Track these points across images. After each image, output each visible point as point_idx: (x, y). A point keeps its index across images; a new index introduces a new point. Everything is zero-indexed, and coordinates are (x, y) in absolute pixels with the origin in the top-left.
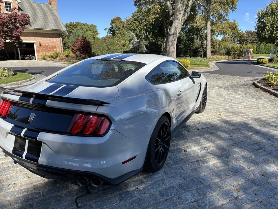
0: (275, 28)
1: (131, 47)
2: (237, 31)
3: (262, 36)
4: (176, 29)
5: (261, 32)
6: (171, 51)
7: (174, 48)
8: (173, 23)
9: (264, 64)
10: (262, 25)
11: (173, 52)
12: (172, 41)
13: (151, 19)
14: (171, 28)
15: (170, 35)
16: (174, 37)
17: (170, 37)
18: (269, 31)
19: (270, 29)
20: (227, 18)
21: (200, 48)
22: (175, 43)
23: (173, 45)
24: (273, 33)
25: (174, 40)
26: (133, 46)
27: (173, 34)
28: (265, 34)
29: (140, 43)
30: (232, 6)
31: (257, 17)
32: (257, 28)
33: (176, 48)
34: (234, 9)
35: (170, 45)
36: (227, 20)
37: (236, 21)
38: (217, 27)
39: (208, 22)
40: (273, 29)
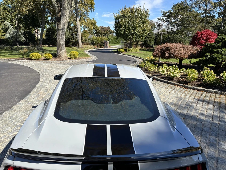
0: (127, 28)
1: (8, 37)
2: (96, 26)
3: (119, 33)
4: (64, 24)
5: (118, 30)
6: (61, 44)
7: (64, 41)
8: (61, 20)
9: (122, 52)
10: (118, 25)
11: (63, 45)
12: (62, 35)
13: (25, 10)
14: (59, 23)
15: (59, 30)
16: (63, 32)
17: (59, 32)
18: (123, 29)
19: (124, 28)
20: (88, 16)
21: (71, 38)
22: (64, 37)
23: (62, 39)
24: (126, 31)
25: (63, 34)
26: (10, 36)
27: (62, 29)
28: (121, 32)
29: (18, 33)
30: (91, 8)
31: (114, 19)
32: (115, 26)
33: (65, 41)
34: (93, 10)
35: (60, 39)
36: (88, 18)
37: (94, 19)
38: (82, 23)
39: (78, 19)
40: (126, 29)
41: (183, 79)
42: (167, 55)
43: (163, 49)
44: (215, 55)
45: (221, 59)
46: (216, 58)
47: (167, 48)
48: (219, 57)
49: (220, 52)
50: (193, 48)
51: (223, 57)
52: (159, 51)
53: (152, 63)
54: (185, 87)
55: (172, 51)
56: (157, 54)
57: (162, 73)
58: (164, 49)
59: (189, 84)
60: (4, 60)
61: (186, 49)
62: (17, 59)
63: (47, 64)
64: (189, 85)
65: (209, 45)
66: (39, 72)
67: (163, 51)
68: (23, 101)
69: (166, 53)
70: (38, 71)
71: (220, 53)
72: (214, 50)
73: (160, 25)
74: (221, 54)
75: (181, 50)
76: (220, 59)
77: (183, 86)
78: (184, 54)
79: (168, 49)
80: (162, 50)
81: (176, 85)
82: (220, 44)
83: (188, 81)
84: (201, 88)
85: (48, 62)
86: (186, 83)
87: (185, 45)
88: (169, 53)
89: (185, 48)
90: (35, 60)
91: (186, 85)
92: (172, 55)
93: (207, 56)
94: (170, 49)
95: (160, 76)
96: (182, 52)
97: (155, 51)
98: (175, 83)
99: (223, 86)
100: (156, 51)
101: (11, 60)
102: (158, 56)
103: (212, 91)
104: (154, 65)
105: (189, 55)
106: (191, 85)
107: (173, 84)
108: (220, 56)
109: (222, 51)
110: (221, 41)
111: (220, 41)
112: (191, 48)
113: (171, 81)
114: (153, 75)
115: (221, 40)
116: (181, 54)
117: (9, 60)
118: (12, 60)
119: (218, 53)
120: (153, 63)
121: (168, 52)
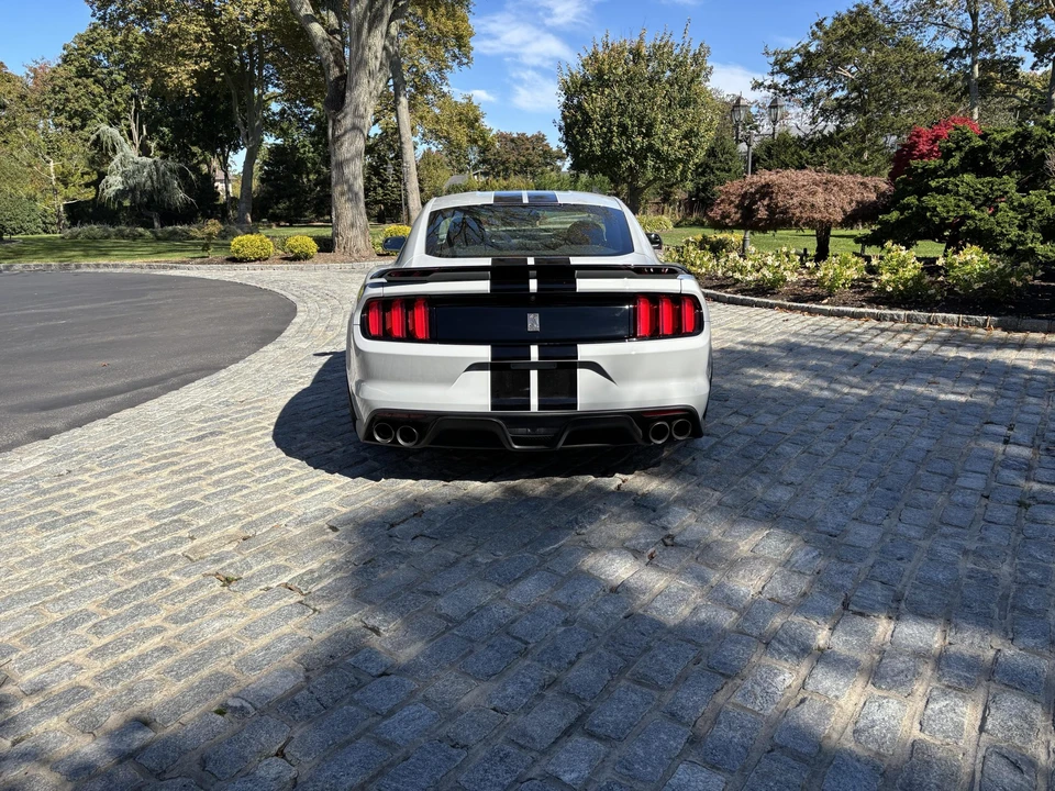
0: (615, 128)
1: (114, 188)
2: (482, 132)
3: (583, 152)
5: (578, 137)
10: (579, 117)
14: (340, 115)
18: (599, 135)
19: (601, 127)
20: (445, 89)
21: (375, 188)
24: (611, 142)
26: (125, 182)
28: (592, 145)
29: (157, 170)
30: (456, 51)
31: (560, 91)
32: (563, 124)
34: (465, 61)
36: (444, 95)
37: (473, 99)
38: (421, 118)
39: (401, 99)
40: (610, 131)
41: (809, 291)
42: (763, 214)
43: (746, 193)
44: (931, 200)
45: (954, 211)
46: (935, 208)
47: (763, 186)
48: (944, 207)
49: (950, 187)
50: (861, 184)
51: (959, 206)
52: (732, 202)
53: (704, 249)
54: (811, 312)
55: (780, 200)
56: (725, 216)
57: (737, 275)
58: (751, 193)
59: (826, 301)
60: (132, 266)
61: (835, 188)
62: (184, 262)
63: (299, 273)
64: (827, 304)
65: (923, 168)
66: (283, 292)
67: (747, 202)
68: (270, 347)
69: (758, 209)
70: (275, 290)
71: (950, 191)
72: (933, 184)
73: (742, 102)
74: (957, 193)
75: (814, 193)
76: (948, 212)
77: (803, 310)
78: (826, 207)
79: (765, 191)
80: (744, 196)
81: (782, 307)
82: (955, 161)
83: (825, 292)
84: (866, 310)
85: (302, 270)
86: (817, 298)
87: (832, 175)
88: (768, 205)
89: (831, 185)
90: (252, 261)
91: (814, 306)
92: (780, 213)
93: (908, 207)
94: (773, 192)
95: (728, 286)
96: (819, 199)
97: (719, 204)
98: (780, 302)
99: (939, 298)
100: (722, 201)
101: (159, 267)
102: (727, 221)
103: (899, 316)
104: (709, 255)
105: (844, 211)
106: (832, 305)
107: (771, 306)
108: (952, 200)
109: (958, 186)
110: (959, 148)
111: (955, 150)
112: (852, 185)
113: (766, 297)
114: (706, 288)
115: (957, 143)
116: (813, 205)
117: (150, 267)
118: (164, 268)
119: (942, 190)
120: (707, 247)
121: (765, 203)
